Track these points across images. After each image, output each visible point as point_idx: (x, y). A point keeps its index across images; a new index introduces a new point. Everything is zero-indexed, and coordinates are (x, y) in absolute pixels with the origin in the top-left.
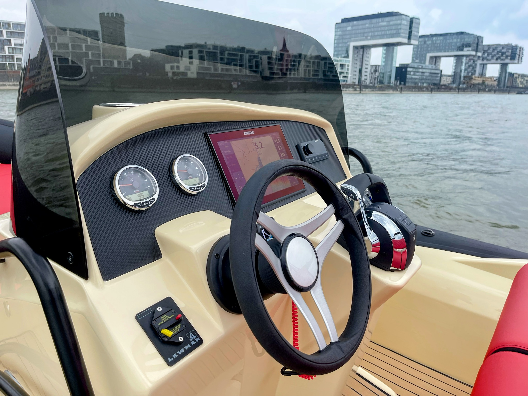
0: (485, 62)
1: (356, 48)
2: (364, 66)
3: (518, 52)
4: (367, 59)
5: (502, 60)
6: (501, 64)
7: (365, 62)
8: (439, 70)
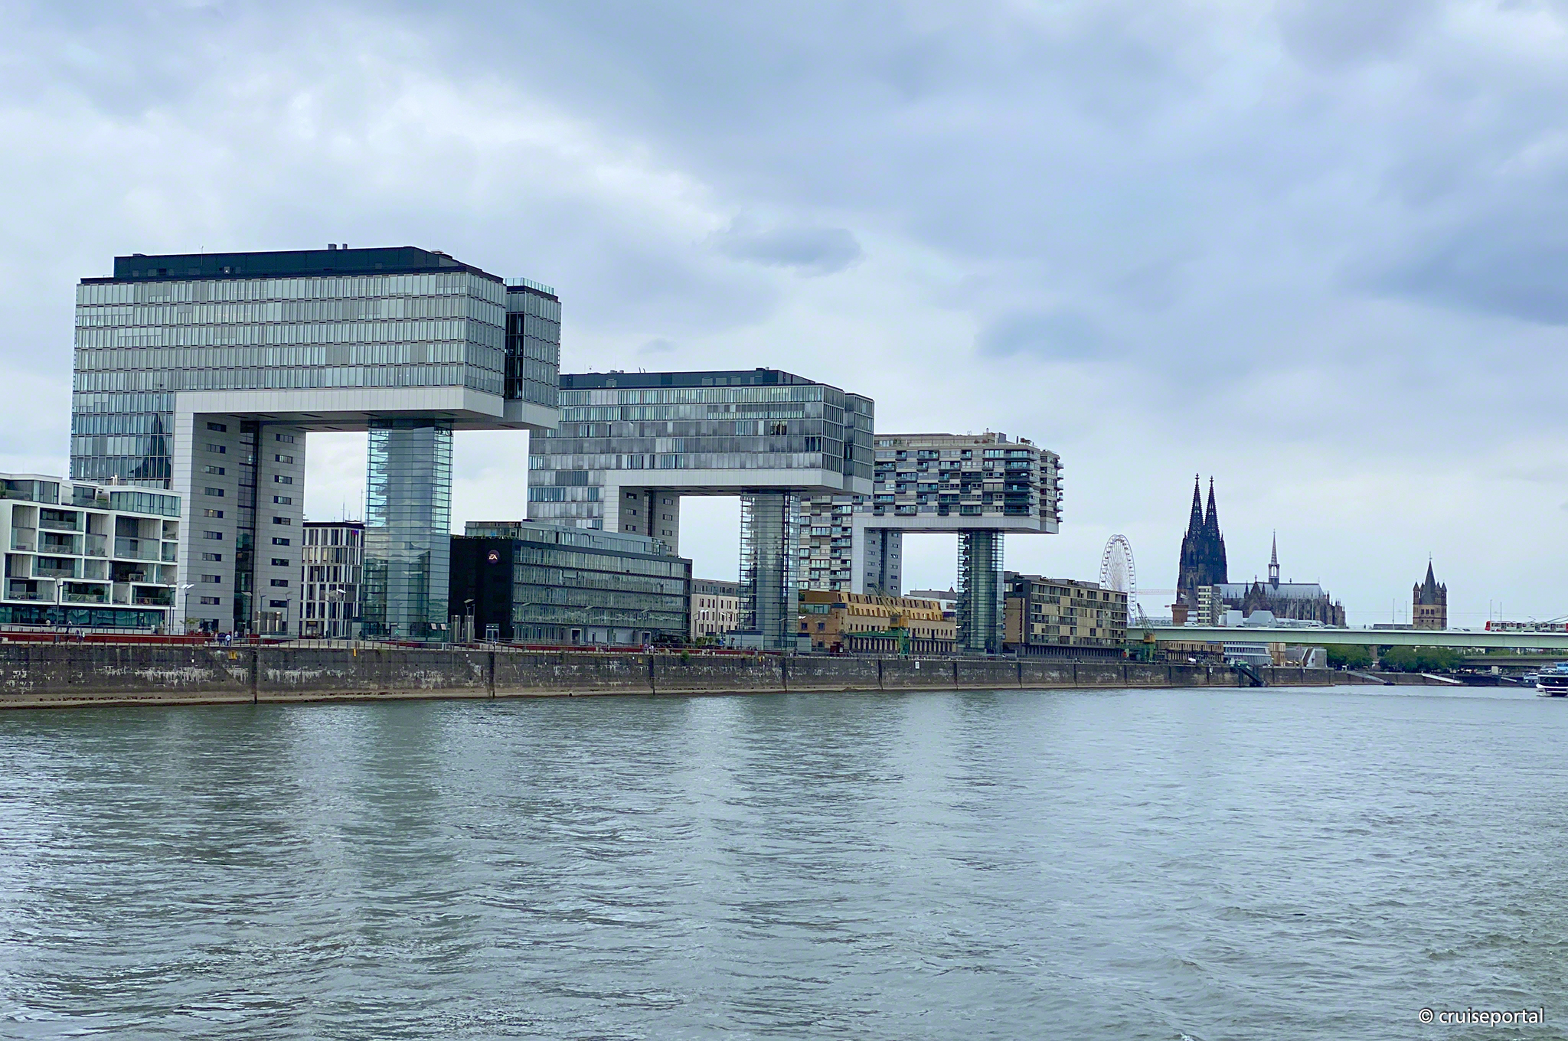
0: (889, 520)
1: (209, 424)
2: (267, 530)
3: (1035, 478)
4: (284, 491)
5: (968, 511)
6: (960, 531)
7: (267, 509)
8: (676, 559)
